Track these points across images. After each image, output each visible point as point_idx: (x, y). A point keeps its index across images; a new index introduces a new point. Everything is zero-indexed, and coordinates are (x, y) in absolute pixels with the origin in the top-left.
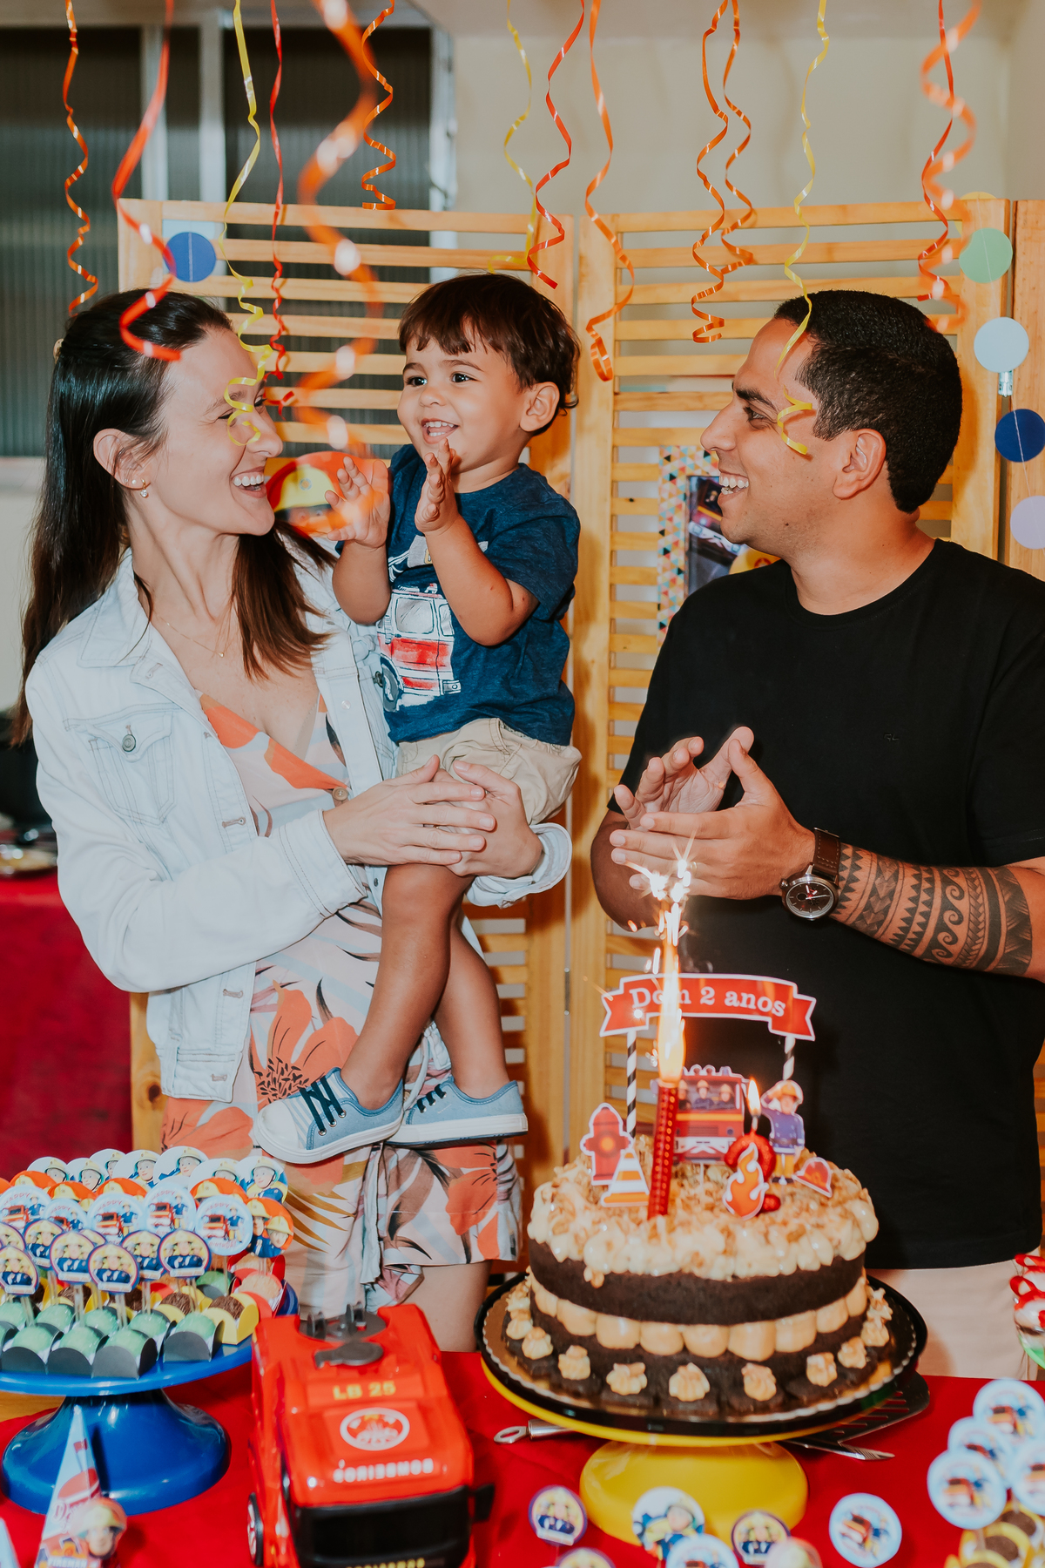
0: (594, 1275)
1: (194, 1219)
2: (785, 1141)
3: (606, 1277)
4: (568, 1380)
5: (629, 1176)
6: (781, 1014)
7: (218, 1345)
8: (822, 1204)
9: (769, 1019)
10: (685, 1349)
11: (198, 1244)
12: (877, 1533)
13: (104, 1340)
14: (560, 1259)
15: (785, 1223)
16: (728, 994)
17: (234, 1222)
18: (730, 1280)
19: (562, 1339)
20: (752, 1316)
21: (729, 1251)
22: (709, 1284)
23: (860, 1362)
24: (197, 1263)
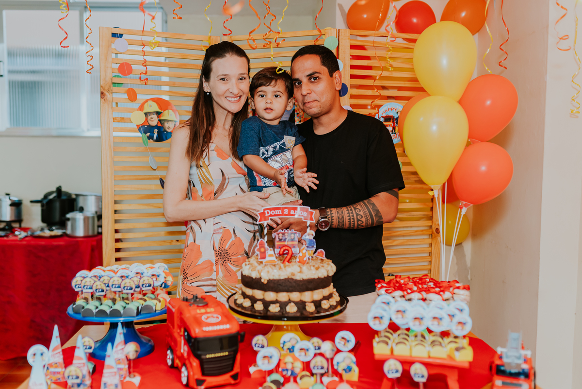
0: (264, 281)
2: (311, 247)
3: (268, 281)
4: (257, 311)
5: (271, 256)
6: (306, 215)
7: (156, 310)
9: (302, 217)
10: (289, 300)
11: (150, 280)
12: (348, 341)
13: (125, 307)
14: (254, 278)
15: (314, 266)
16: (291, 211)
17: (158, 276)
18: (302, 280)
19: (254, 300)
20: (307, 290)
21: (300, 272)
22: (296, 281)
23: (335, 304)
24: (150, 286)
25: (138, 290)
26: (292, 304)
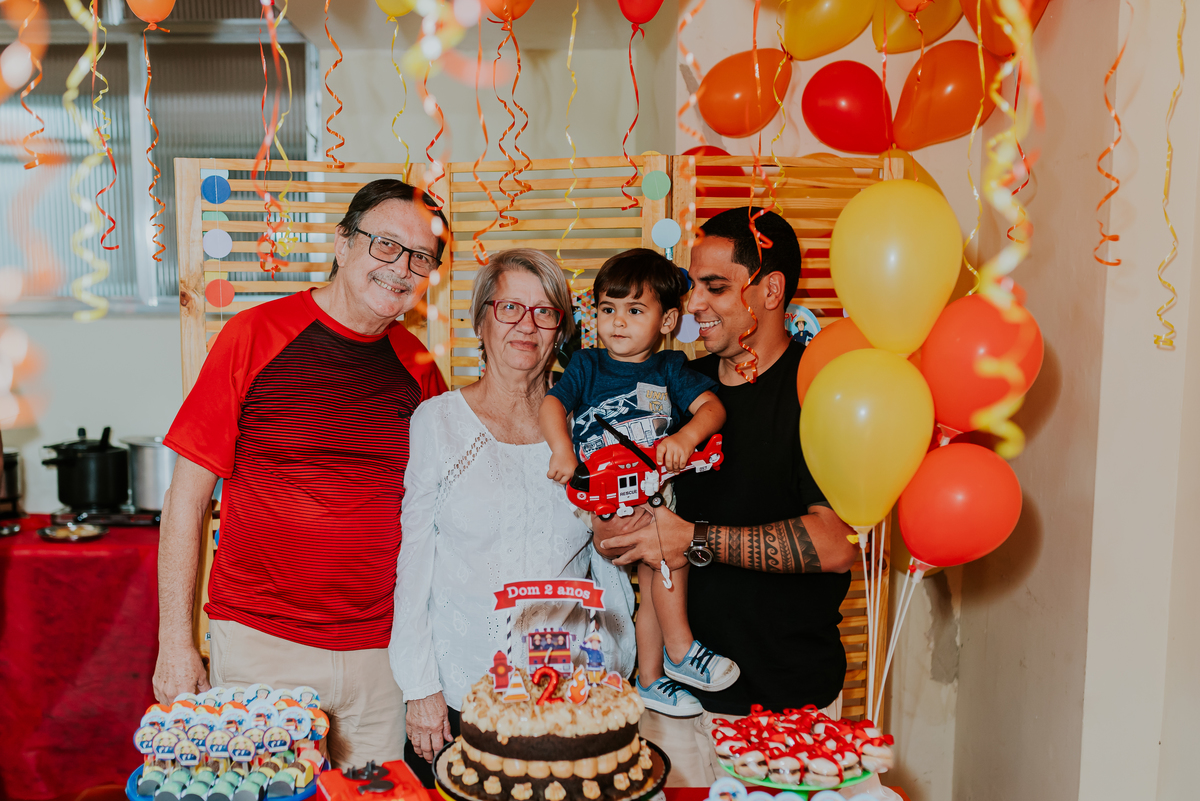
0: (502, 739)
1: (278, 721)
2: (595, 664)
3: (509, 739)
4: (490, 795)
5: (516, 685)
6: (587, 597)
7: (296, 788)
8: (616, 696)
10: (551, 774)
11: (284, 733)
13: (236, 788)
14: (483, 731)
15: (600, 707)
16: (559, 588)
17: (300, 722)
18: (574, 737)
19: (483, 773)
20: (586, 755)
21: (573, 722)
22: (564, 740)
23: (640, 777)
24: (284, 744)
25: (261, 751)
26: (556, 784)
